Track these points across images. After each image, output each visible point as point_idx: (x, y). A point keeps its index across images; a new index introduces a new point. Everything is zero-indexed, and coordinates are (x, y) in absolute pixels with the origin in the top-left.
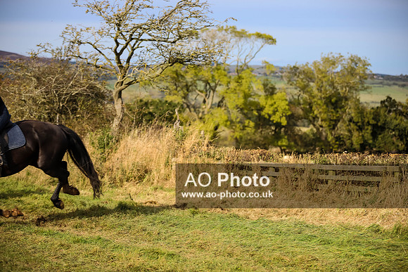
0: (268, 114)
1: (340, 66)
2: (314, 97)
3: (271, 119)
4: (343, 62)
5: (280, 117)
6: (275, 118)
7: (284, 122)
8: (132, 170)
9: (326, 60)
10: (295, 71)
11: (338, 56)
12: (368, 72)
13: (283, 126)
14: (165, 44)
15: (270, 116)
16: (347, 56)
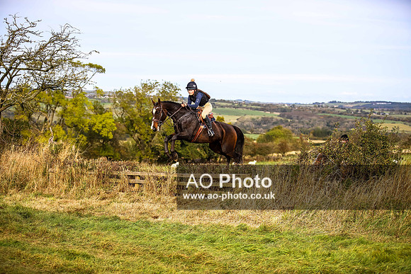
0: (98, 130)
1: (156, 91)
2: (135, 116)
3: (101, 134)
4: (159, 87)
5: (108, 132)
6: (104, 133)
7: (111, 136)
8: (15, 179)
9: (145, 86)
10: (119, 94)
11: (155, 82)
12: (178, 95)
13: (110, 140)
14: (39, 72)
15: (100, 131)
16: (161, 83)
